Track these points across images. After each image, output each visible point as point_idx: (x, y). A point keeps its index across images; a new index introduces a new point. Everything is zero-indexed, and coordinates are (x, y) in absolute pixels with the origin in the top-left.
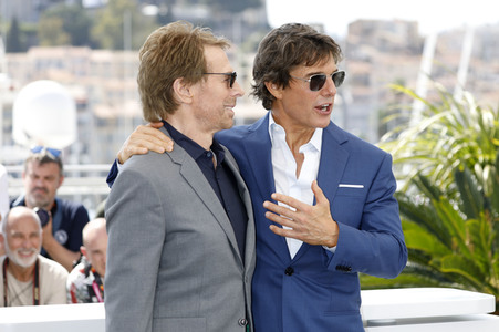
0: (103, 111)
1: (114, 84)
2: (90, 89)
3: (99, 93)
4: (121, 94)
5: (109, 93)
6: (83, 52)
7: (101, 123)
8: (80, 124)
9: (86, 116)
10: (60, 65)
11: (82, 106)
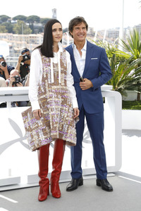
0: (16, 49)
1: (19, 42)
2: (13, 43)
3: (15, 44)
4: (21, 45)
5: (18, 44)
6: (11, 34)
7: (16, 52)
8: (10, 52)
9: (12, 50)
10: (5, 37)
11: (11, 47)
